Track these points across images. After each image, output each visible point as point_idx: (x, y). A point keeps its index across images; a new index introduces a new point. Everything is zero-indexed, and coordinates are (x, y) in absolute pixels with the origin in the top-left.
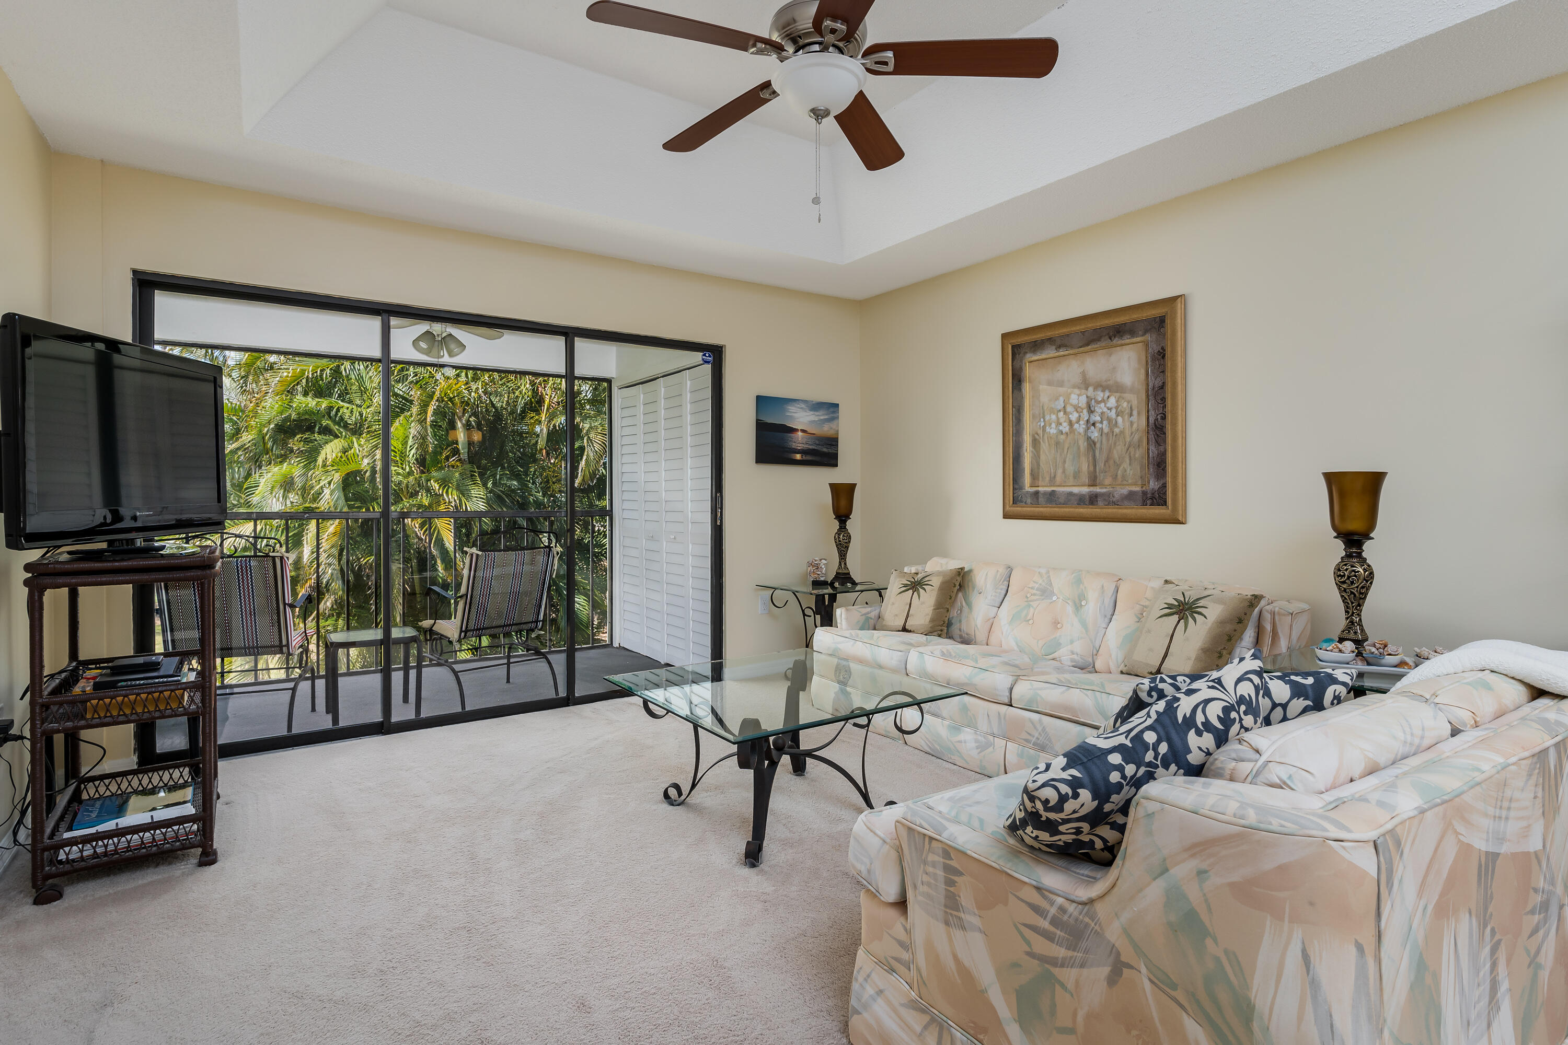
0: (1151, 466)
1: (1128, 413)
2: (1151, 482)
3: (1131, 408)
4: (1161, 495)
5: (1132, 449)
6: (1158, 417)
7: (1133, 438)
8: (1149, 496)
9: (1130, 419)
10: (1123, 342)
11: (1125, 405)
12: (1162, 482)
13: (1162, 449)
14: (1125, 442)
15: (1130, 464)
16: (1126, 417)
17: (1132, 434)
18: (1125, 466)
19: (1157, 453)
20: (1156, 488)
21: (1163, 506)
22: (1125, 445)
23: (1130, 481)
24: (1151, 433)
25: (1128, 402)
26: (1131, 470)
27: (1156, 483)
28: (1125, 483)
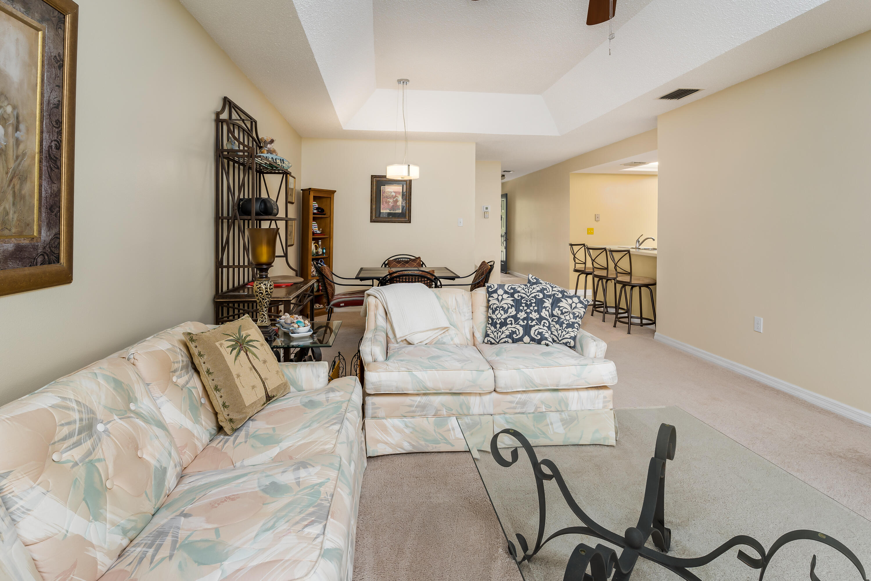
0: (43, 210)
1: (13, 124)
2: (43, 231)
3: (17, 118)
4: (53, 249)
5: (16, 181)
6: (53, 144)
7: (19, 164)
8: (40, 251)
9: (16, 135)
10: (14, 11)
11: (9, 109)
12: (54, 231)
13: (55, 187)
14: (8, 168)
15: (14, 204)
16: (10, 129)
17: (17, 157)
18: (7, 207)
19: (49, 192)
20: (48, 239)
21: (54, 263)
22: (7, 173)
23: (14, 230)
24: (44, 163)
25: (14, 108)
26: (15, 212)
27: (48, 234)
28: (6, 232)
